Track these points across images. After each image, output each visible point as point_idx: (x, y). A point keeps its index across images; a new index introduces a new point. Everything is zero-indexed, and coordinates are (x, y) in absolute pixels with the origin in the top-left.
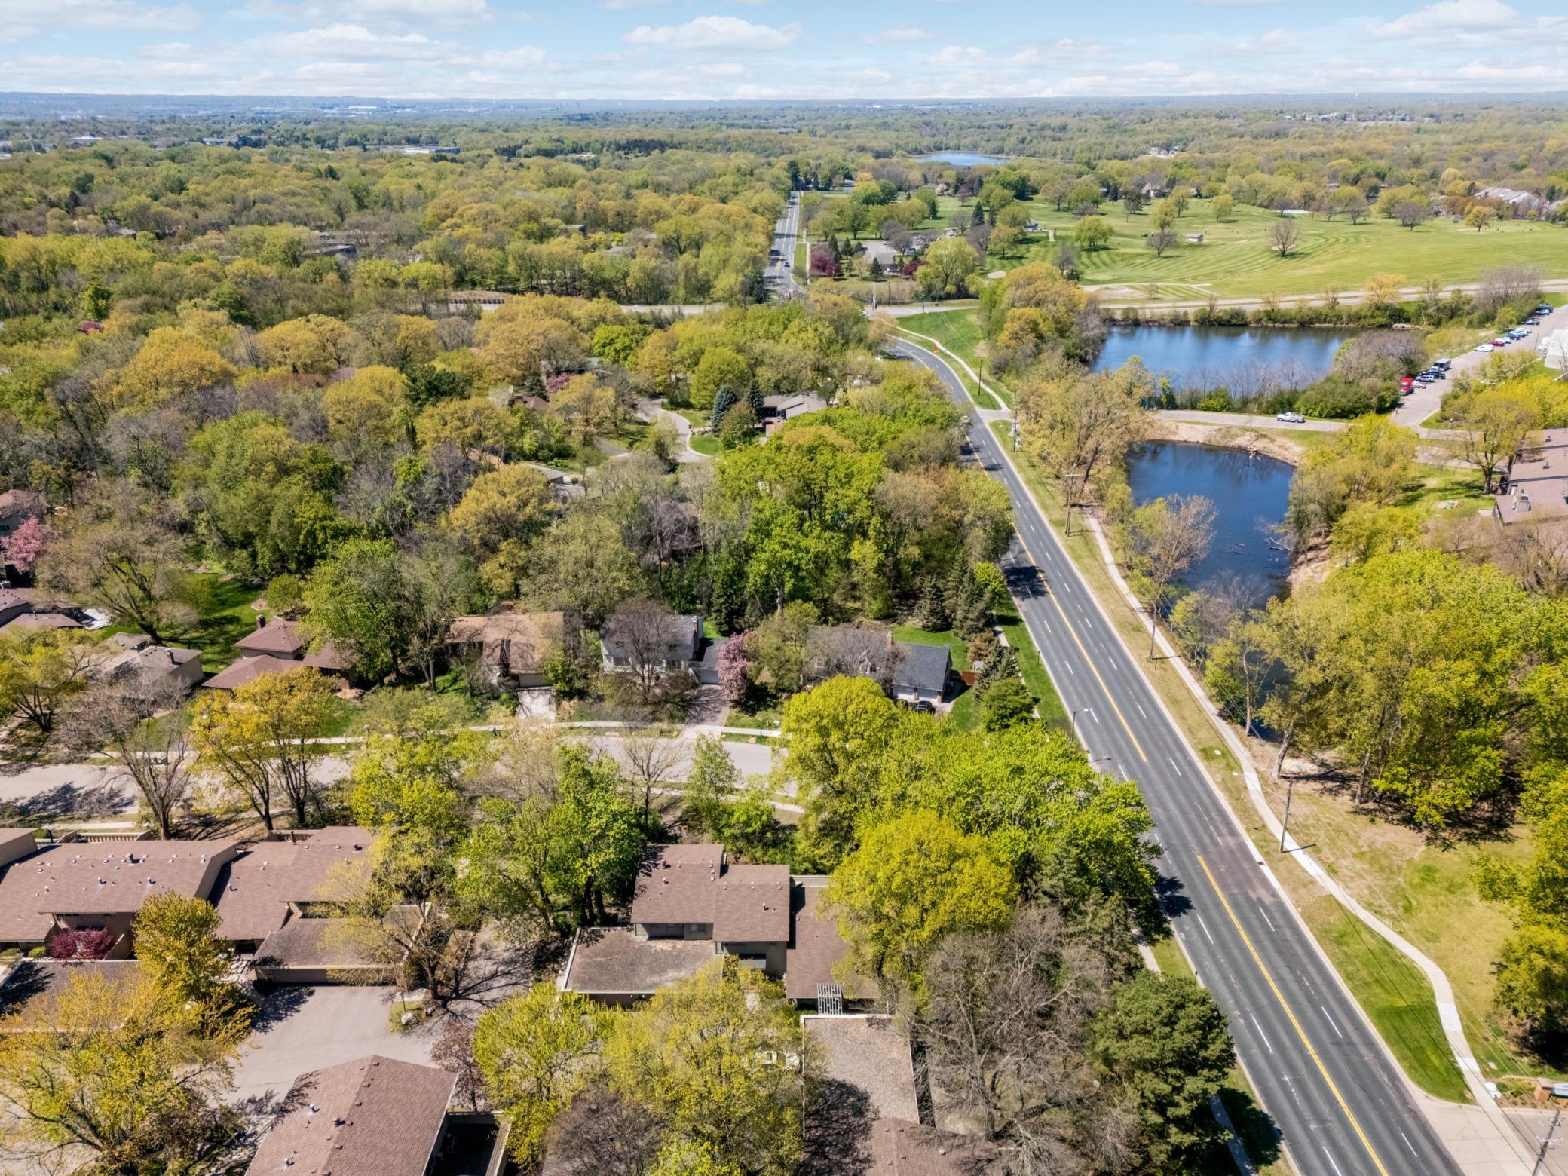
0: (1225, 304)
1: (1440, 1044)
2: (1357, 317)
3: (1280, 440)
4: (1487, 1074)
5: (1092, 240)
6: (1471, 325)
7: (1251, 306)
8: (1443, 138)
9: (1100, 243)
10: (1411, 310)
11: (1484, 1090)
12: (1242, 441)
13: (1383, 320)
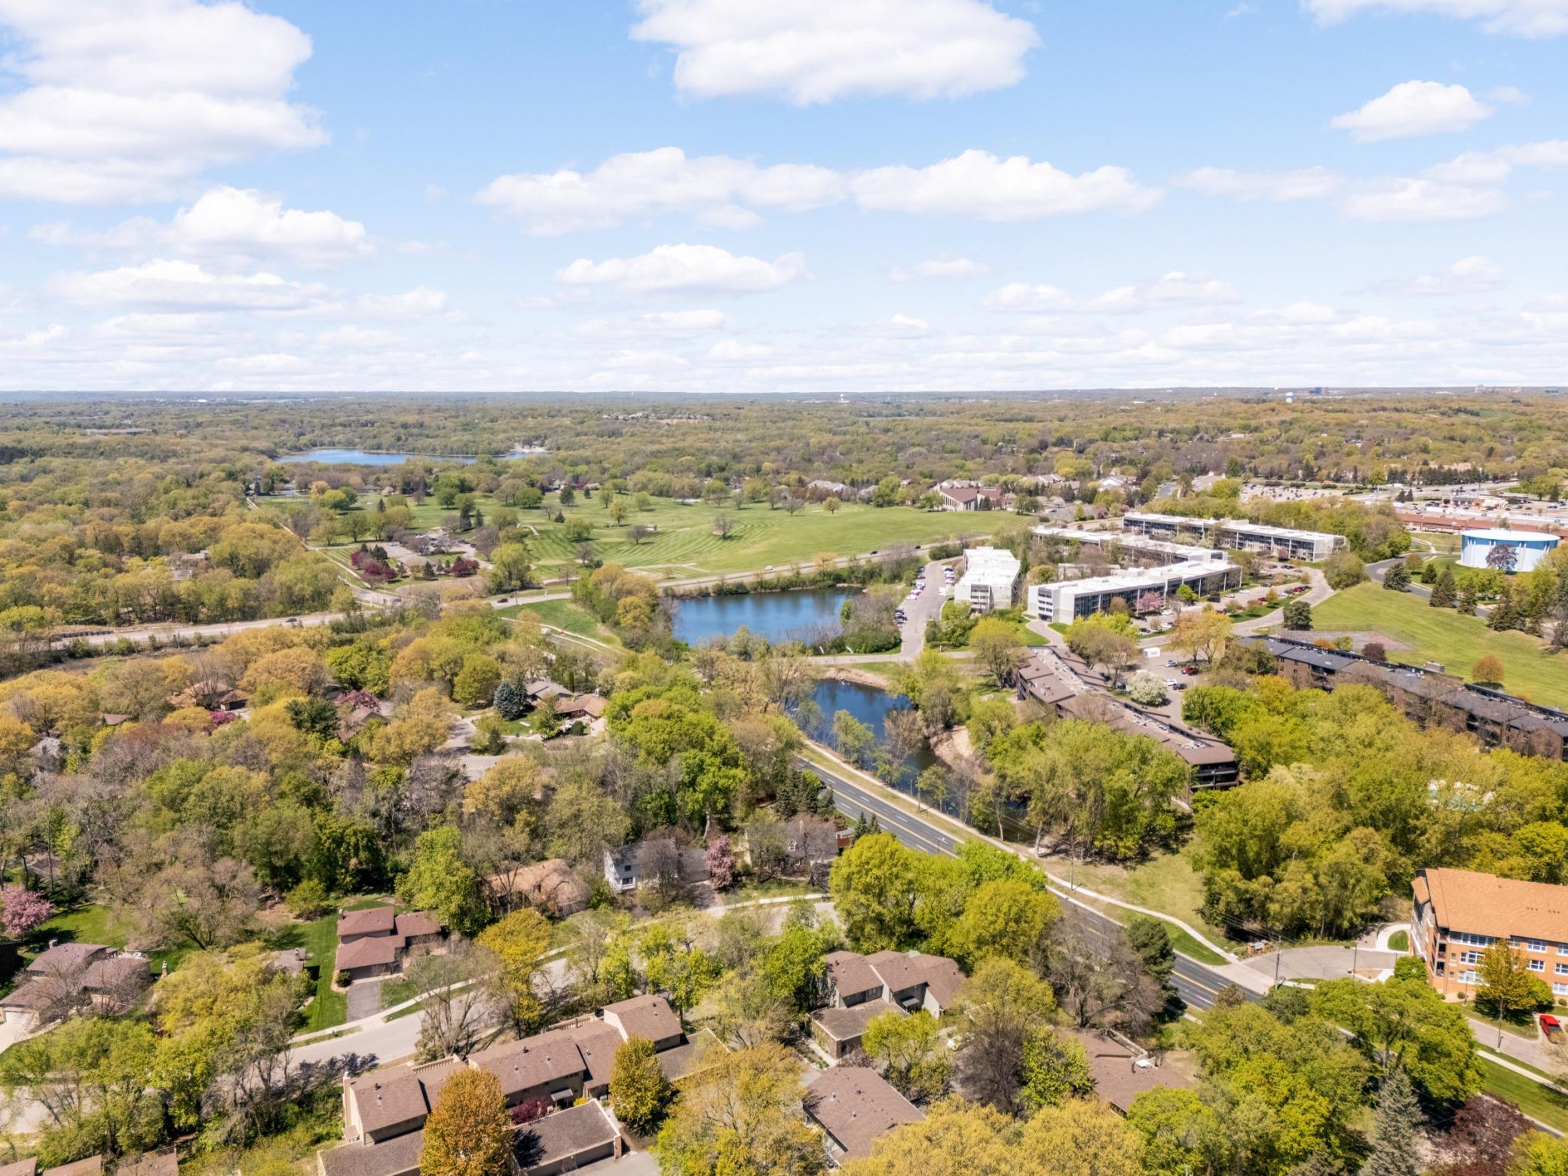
0: (732, 578)
1: (1200, 945)
2: (814, 582)
3: (854, 671)
4: (1227, 951)
5: (579, 534)
6: (885, 581)
7: (748, 578)
8: (739, 436)
9: (585, 535)
10: (845, 574)
11: (1231, 957)
12: (831, 674)
13: (830, 582)
